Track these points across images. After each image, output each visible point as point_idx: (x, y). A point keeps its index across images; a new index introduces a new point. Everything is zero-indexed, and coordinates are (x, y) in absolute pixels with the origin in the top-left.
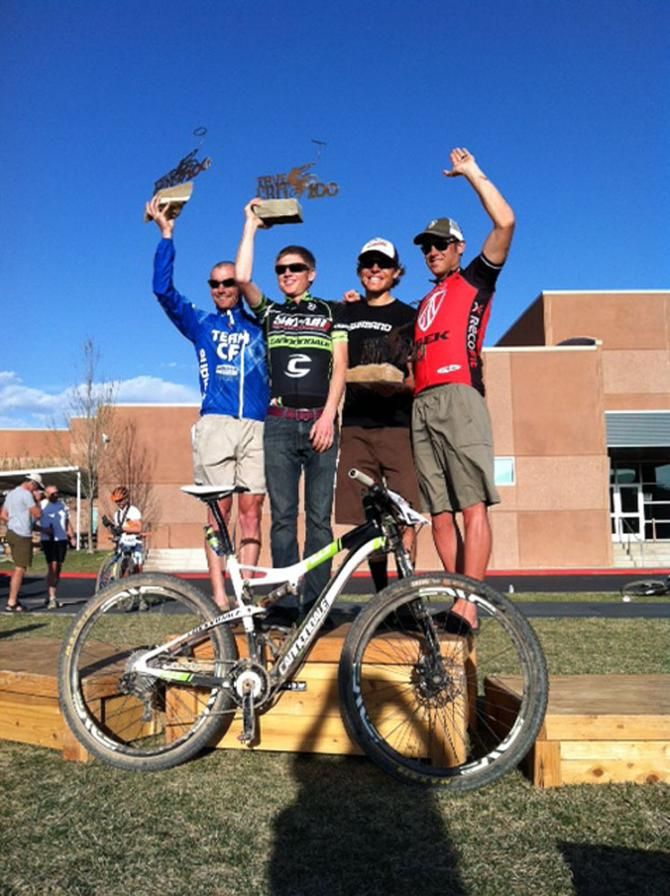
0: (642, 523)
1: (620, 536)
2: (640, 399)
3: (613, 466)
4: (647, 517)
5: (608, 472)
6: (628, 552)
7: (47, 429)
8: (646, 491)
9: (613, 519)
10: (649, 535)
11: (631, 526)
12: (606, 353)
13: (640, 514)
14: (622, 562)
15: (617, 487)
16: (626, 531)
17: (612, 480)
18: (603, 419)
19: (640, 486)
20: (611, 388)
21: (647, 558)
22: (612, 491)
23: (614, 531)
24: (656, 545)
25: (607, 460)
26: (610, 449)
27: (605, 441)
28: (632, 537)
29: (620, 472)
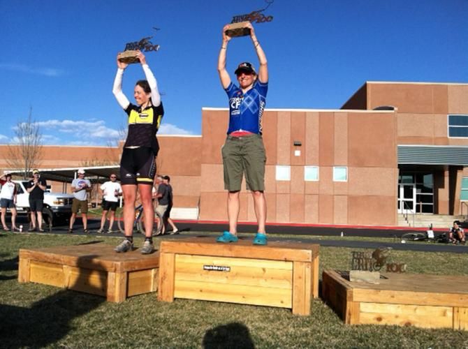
0: (415, 204)
1: (402, 211)
2: (417, 139)
3: (400, 174)
4: (417, 202)
5: (397, 177)
6: (406, 219)
7: (107, 147)
8: (417, 187)
9: (399, 202)
10: (418, 210)
11: (408, 205)
12: (399, 115)
13: (414, 200)
14: (402, 224)
15: (402, 185)
16: (405, 208)
17: (400, 181)
18: (396, 149)
19: (414, 185)
20: (401, 134)
21: (415, 222)
22: (399, 187)
23: (399, 208)
24: (421, 216)
25: (397, 171)
26: (399, 165)
27: (397, 161)
28: (409, 211)
29: (404, 177)
